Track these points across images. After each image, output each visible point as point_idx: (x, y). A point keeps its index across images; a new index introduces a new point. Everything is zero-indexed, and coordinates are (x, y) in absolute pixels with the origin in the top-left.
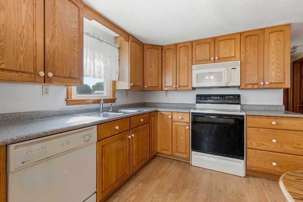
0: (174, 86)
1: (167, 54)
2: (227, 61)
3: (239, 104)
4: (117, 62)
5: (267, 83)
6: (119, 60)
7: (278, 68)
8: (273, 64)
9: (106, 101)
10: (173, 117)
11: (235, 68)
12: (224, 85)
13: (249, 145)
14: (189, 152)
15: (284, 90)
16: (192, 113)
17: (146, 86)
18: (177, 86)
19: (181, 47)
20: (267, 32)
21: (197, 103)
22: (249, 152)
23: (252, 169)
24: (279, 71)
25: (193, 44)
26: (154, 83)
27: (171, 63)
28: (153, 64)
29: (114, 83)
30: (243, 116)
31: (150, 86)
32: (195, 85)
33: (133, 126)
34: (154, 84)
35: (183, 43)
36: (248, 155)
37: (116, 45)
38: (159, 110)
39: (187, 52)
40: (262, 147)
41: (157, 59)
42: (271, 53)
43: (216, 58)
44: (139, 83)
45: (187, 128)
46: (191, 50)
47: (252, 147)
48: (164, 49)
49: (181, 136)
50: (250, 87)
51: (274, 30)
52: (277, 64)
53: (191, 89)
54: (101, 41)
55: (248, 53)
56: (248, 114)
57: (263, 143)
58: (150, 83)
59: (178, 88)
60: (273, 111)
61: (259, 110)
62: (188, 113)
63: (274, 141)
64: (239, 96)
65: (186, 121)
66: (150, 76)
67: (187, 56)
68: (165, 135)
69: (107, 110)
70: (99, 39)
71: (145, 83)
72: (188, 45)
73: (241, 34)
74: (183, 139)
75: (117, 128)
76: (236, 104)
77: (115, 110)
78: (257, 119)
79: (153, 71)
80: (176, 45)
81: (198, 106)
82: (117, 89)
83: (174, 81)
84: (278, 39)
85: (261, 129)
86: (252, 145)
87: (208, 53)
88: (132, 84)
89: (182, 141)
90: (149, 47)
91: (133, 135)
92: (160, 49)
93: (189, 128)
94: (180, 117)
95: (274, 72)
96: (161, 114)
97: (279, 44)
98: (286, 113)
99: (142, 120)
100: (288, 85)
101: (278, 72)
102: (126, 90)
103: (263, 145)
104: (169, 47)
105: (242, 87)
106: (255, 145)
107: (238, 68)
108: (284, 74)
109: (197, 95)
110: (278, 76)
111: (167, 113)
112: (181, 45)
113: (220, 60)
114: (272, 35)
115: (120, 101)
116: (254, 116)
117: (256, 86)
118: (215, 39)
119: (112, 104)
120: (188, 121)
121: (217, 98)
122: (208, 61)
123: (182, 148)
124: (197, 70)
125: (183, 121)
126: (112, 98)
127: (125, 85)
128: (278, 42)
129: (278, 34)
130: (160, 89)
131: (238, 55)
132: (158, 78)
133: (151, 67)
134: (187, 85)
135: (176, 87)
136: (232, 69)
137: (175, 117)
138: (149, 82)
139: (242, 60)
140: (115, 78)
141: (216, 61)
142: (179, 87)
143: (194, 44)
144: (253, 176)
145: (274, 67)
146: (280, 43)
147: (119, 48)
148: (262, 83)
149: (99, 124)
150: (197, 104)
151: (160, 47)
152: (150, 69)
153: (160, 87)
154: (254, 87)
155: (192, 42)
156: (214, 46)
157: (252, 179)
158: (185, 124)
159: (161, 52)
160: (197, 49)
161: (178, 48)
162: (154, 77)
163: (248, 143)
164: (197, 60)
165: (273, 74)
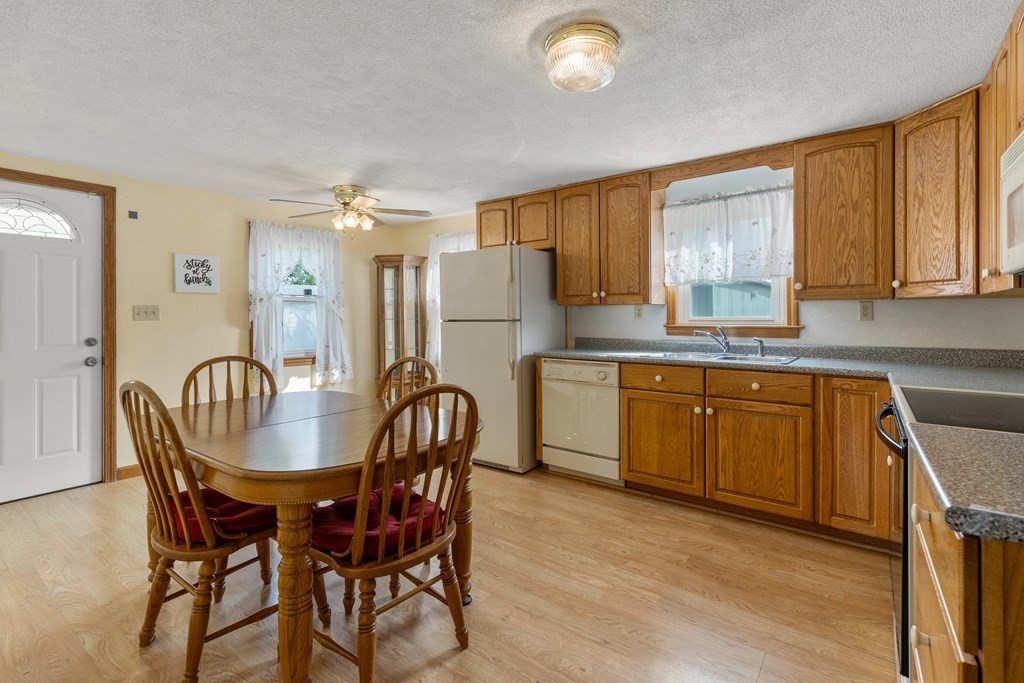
26: (934, 266)
28: (929, 189)
31: (919, 280)
34: (935, 272)
41: (950, 161)
44: (857, 277)
54: (726, 200)
58: (919, 268)
66: (919, 238)
70: (720, 198)
71: (898, 271)
75: (658, 378)
79: (932, 214)
88: (798, 287)
90: (914, 124)
91: (709, 411)
99: (755, 386)
119: (789, 340)
130: (970, 288)
132: (958, 242)
133: (922, 203)
138: (914, 265)
149: (622, 363)
152: (916, 212)
153: (968, 279)
162: (937, 239)
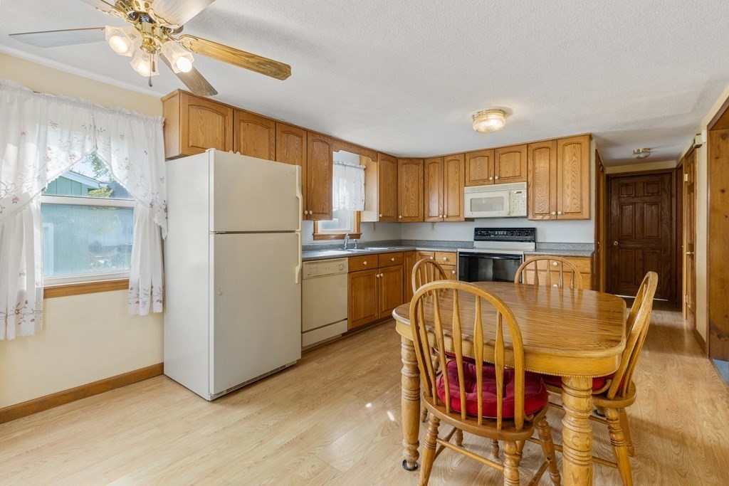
0: (441, 216)
1: (432, 170)
2: (510, 182)
3: (533, 241)
4: (363, 186)
5: (560, 213)
6: (365, 184)
7: (574, 192)
8: (568, 188)
9: (352, 236)
10: (436, 258)
11: (521, 192)
12: (506, 216)
16: (460, 253)
17: (400, 217)
18: (445, 216)
19: (450, 161)
20: (561, 144)
21: (475, 240)
24: (576, 197)
25: (466, 157)
26: (412, 212)
27: (437, 184)
28: (410, 186)
29: (359, 214)
30: (521, 256)
31: (407, 216)
32: (468, 214)
33: (382, 265)
34: (413, 214)
35: (452, 155)
37: (361, 166)
38: (417, 249)
39: (458, 167)
41: (417, 178)
42: (565, 173)
43: (496, 178)
44: (391, 213)
45: (454, 272)
46: (463, 165)
48: (427, 162)
50: (539, 217)
51: (570, 141)
52: (573, 187)
53: (464, 220)
54: (345, 166)
55: (537, 171)
58: (407, 212)
59: (446, 219)
60: (579, 250)
61: (560, 250)
62: (454, 252)
64: (533, 231)
65: (452, 264)
66: (407, 202)
67: (458, 173)
69: (352, 246)
70: (343, 165)
71: (400, 213)
73: (528, 145)
75: (365, 263)
77: (361, 246)
79: (411, 194)
80: (443, 157)
81: (477, 244)
82: (362, 221)
83: (441, 208)
84: (574, 155)
87: (486, 171)
88: (381, 215)
90: (405, 161)
91: (382, 275)
92: (422, 163)
93: (456, 273)
94: (445, 259)
95: (569, 199)
96: (420, 254)
97: (575, 161)
99: (393, 259)
100: (586, 216)
101: (574, 198)
102: (374, 223)
104: (433, 161)
105: (530, 218)
107: (524, 192)
108: (581, 200)
109: (475, 229)
110: (574, 204)
111: (428, 253)
112: (450, 158)
113: (502, 180)
114: (566, 148)
115: (365, 238)
117: (547, 217)
118: (495, 150)
119: (358, 240)
120: (455, 264)
121: (503, 234)
122: (484, 181)
124: (471, 193)
125: (449, 263)
126: (356, 232)
127: (372, 216)
128: (574, 158)
129: (574, 147)
130: (422, 220)
131: (524, 175)
132: (418, 205)
133: (408, 190)
134: (458, 215)
136: (518, 193)
137: (438, 258)
138: (405, 211)
139: (529, 180)
140: (360, 208)
141: (496, 182)
142: (447, 217)
143: (468, 158)
145: (569, 192)
146: (576, 159)
147: (365, 169)
148: (554, 213)
149: (350, 257)
150: (475, 242)
151: (420, 160)
152: (406, 192)
153: (421, 217)
154: (545, 218)
155: (465, 154)
156: (493, 161)
158: (451, 267)
159: (423, 168)
160: (472, 164)
161: (446, 163)
162: (413, 203)
164: (472, 180)
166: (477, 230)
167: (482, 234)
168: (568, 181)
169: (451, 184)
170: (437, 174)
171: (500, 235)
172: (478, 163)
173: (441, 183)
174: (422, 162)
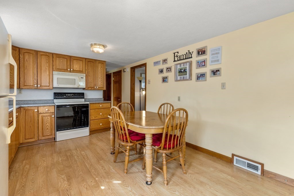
2: (78, 73)
3: (84, 98)
5: (97, 87)
10: (39, 110)
11: (83, 78)
12: (77, 87)
13: (91, 119)
14: (54, 133)
15: (103, 91)
16: (57, 106)
18: (39, 86)
19: (42, 55)
20: (97, 62)
21: (54, 99)
22: (91, 122)
23: (93, 130)
24: (102, 82)
25: (53, 56)
30: (88, 104)
32: (55, 85)
35: (44, 52)
36: (90, 123)
38: (22, 106)
39: (48, 60)
40: (97, 118)
42: (99, 73)
43: (72, 70)
45: (53, 116)
46: (52, 59)
47: (92, 119)
48: (22, 51)
49: (47, 124)
50: (90, 89)
51: (100, 62)
52: (101, 78)
53: (52, 88)
55: (89, 70)
56: (90, 103)
57: (97, 116)
59: (39, 88)
62: (53, 106)
63: (101, 114)
64: (83, 94)
65: (51, 112)
67: (48, 63)
68: (30, 126)
72: (49, 55)
74: (49, 125)
76: (81, 98)
78: (94, 105)
80: (36, 52)
81: (55, 101)
83: (35, 81)
84: (102, 67)
85: (96, 110)
86: (92, 118)
87: (66, 65)
89: (48, 127)
93: (55, 116)
94: (47, 110)
96: (24, 109)
98: (104, 101)
100: (105, 89)
103: (97, 117)
104: (28, 51)
105: (86, 89)
106: (93, 118)
107: (85, 78)
108: (104, 83)
109: (54, 93)
110: (102, 84)
111: (32, 108)
112: (42, 53)
113: (74, 71)
114: (99, 64)
116: (93, 103)
117: (93, 89)
120: (54, 112)
121: (70, 95)
122: (65, 70)
123: (47, 132)
124: (57, 75)
125: (49, 112)
129: (102, 65)
130: (18, 87)
131: (84, 71)
134: (48, 85)
135: (37, 86)
136: (81, 78)
137: (41, 110)
139: (86, 74)
142: (41, 86)
143: (55, 56)
144: (92, 134)
145: (100, 80)
146: (102, 69)
148: (95, 87)
151: (17, 48)
155: (53, 54)
156: (70, 62)
157: (92, 135)
158: (51, 114)
159: (18, 53)
160: (57, 61)
161: (39, 55)
163: (91, 117)
164: (57, 68)
165: (100, 83)
166: (55, 93)
167: (58, 95)
168: (100, 76)
169: (43, 68)
170: (31, 60)
171: (69, 96)
172: (61, 61)
173: (35, 66)
174: (18, 50)
